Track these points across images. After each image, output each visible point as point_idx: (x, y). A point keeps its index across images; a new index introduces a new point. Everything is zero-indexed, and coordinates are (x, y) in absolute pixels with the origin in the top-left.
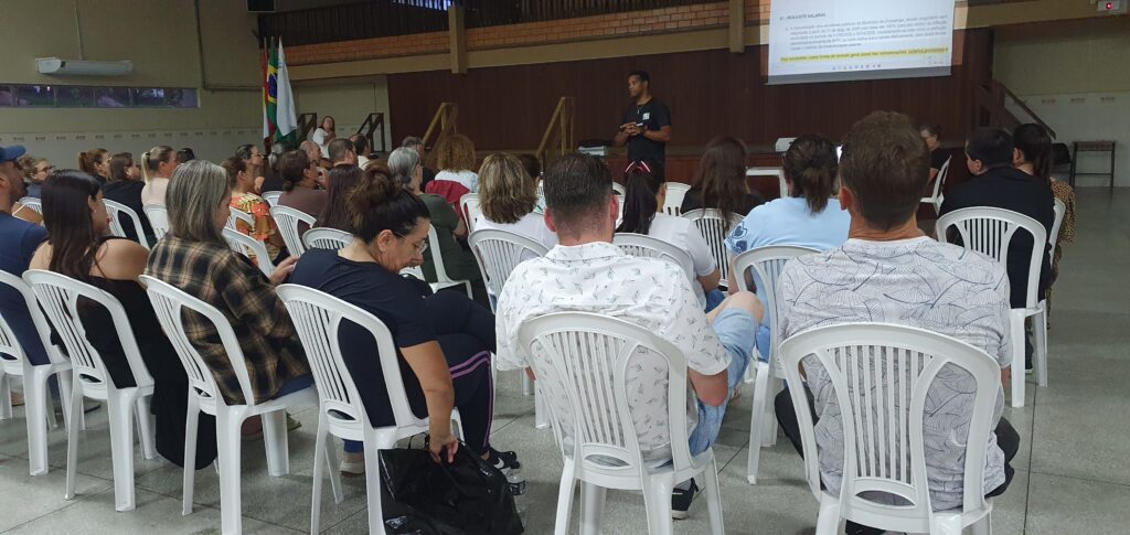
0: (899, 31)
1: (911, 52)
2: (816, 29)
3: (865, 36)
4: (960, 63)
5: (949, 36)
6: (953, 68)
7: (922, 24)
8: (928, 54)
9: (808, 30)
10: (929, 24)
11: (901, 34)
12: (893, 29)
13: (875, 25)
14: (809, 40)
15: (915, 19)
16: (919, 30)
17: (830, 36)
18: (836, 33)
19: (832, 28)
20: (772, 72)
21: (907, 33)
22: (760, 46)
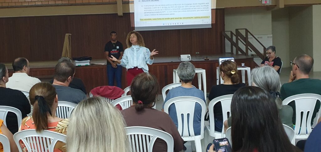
0: (190, 9)
1: (195, 18)
2: (155, 7)
3: (176, 10)
4: (214, 23)
5: (210, 11)
6: (212, 24)
7: (199, 6)
8: (202, 19)
9: (151, 7)
10: (202, 6)
11: (191, 10)
12: (187, 8)
13: (180, 6)
14: (152, 11)
15: (196, 4)
16: (198, 8)
17: (161, 10)
18: (164, 8)
19: (162, 6)
20: (136, 25)
21: (193, 10)
22: (130, 13)
